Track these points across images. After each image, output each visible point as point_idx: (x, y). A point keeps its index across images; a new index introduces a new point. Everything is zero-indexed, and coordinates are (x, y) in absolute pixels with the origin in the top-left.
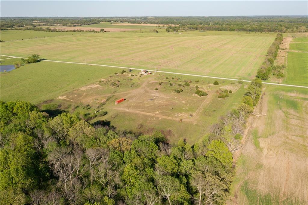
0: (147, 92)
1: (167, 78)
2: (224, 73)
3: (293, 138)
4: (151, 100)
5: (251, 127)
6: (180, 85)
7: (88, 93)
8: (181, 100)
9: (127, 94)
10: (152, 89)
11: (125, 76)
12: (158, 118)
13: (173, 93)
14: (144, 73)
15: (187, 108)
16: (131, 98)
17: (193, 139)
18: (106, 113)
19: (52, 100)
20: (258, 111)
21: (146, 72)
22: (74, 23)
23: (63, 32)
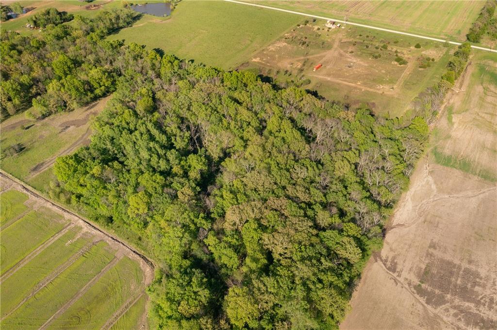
0: (341, 55)
1: (360, 35)
2: (428, 29)
3: (483, 115)
4: (349, 67)
5: (448, 103)
6: (377, 48)
8: (380, 69)
9: (322, 57)
10: (346, 52)
11: (309, 29)
13: (370, 59)
15: (387, 79)
16: (327, 62)
17: (395, 112)
18: (310, 82)
19: (248, 63)
20: (458, 85)
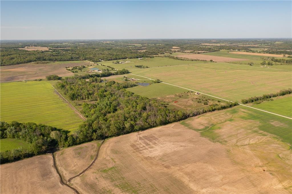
7: (168, 98)
9: (181, 100)
10: (191, 100)
12: (181, 108)
13: (196, 102)
14: (196, 94)
18: (168, 104)
19: (156, 99)
21: (198, 93)
22: (200, 50)
23: (185, 60)
